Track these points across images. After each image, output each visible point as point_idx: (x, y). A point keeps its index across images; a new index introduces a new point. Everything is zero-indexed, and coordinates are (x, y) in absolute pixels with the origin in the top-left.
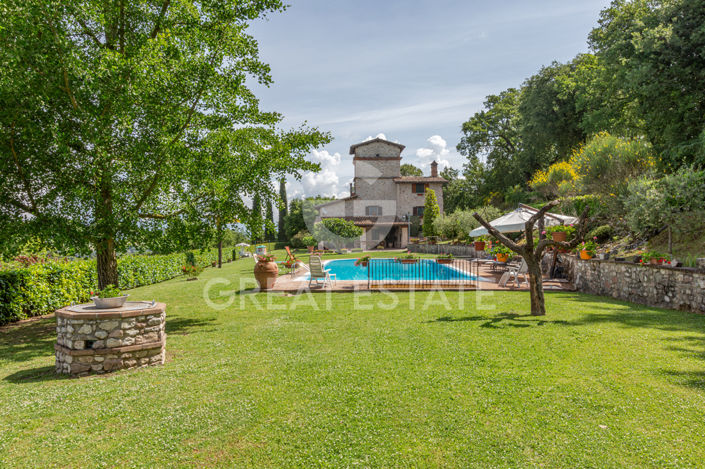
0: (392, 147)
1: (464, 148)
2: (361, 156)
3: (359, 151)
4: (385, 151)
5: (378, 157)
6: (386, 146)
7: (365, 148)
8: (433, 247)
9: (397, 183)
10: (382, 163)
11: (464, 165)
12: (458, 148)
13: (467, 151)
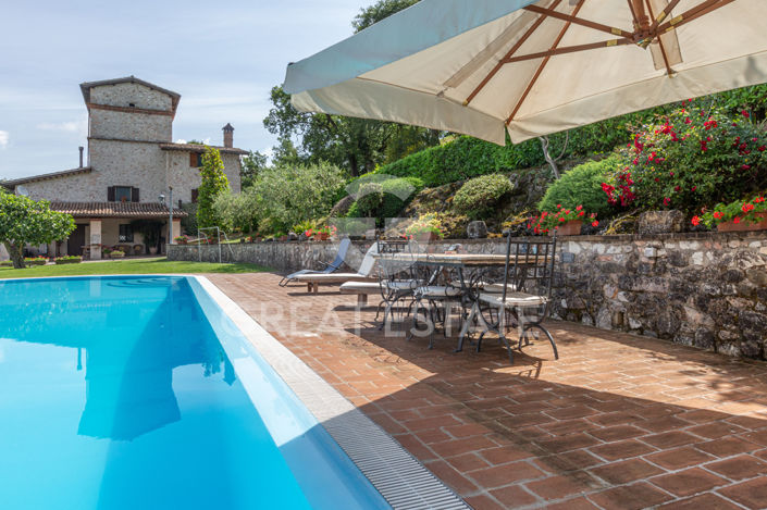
0: (158, 95)
1: (274, 124)
2: (100, 102)
3: (96, 94)
4: (145, 99)
5: (132, 108)
6: (147, 91)
7: (107, 90)
8: (211, 250)
9: (163, 149)
10: (138, 118)
11: (274, 148)
12: (266, 122)
13: (278, 127)
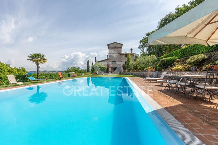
0: (119, 45)
1: (140, 48)
3: (109, 46)
4: (117, 46)
5: (115, 48)
7: (111, 45)
8: (129, 73)
9: (120, 54)
10: (116, 49)
11: (140, 52)
13: (141, 48)
